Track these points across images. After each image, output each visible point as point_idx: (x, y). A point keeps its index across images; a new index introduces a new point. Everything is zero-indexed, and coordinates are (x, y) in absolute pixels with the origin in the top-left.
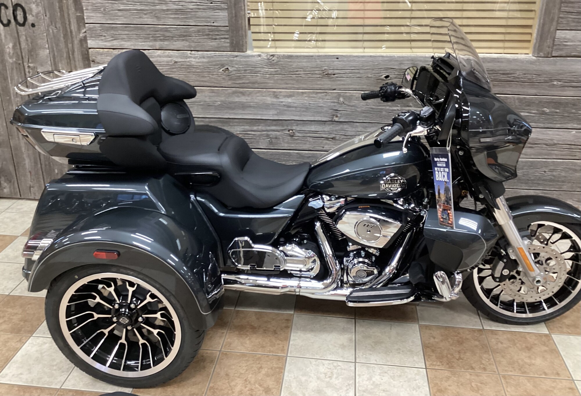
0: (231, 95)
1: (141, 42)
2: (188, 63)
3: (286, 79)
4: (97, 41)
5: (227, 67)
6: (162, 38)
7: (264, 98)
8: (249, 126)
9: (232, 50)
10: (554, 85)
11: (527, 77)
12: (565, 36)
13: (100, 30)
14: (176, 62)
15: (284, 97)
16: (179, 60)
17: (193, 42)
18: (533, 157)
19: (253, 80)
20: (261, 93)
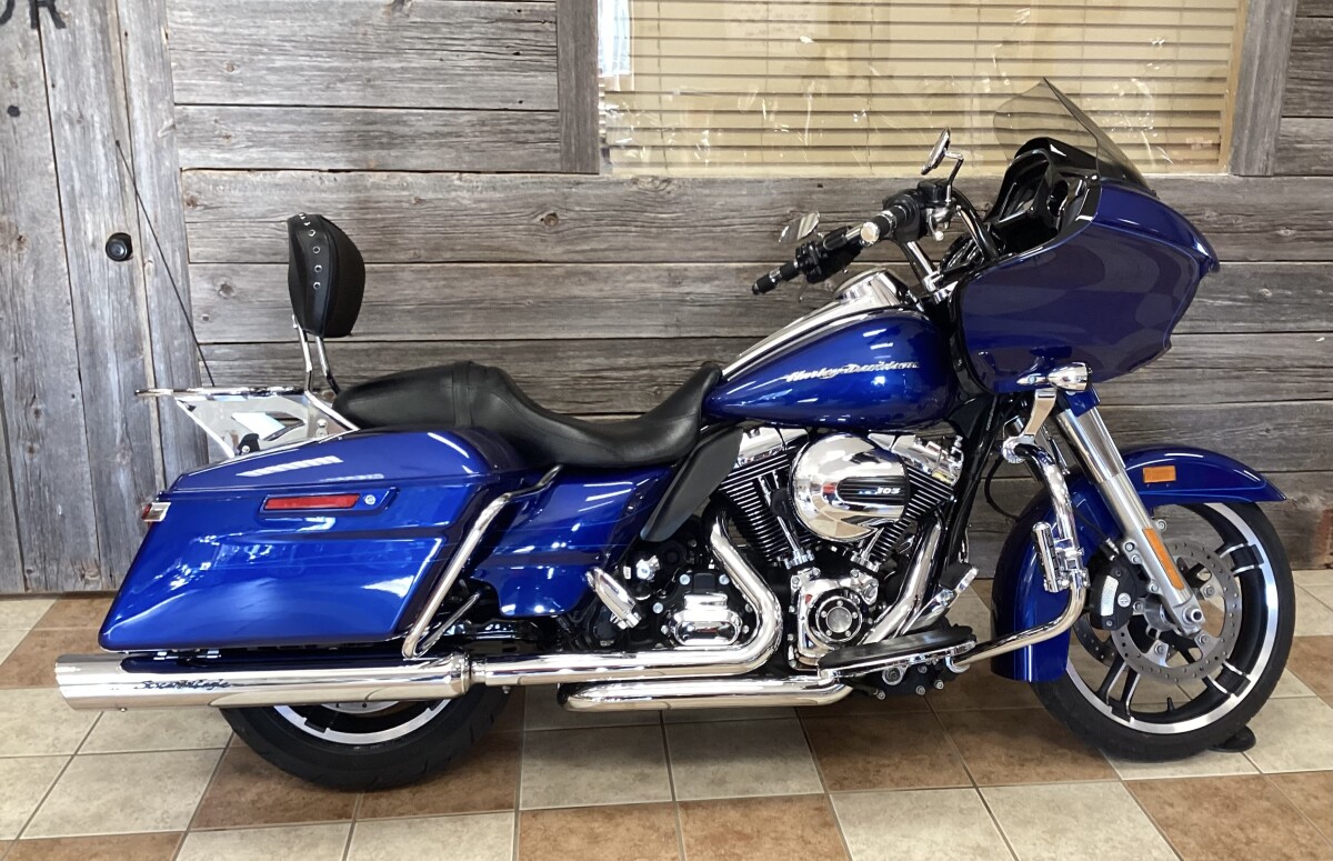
0: (561, 280)
1: (327, 152)
2: (454, 204)
3: (699, 238)
4: (204, 151)
5: (552, 212)
6: (384, 140)
7: (644, 285)
8: (601, 356)
9: (567, 167)
10: (1280, 236)
11: (1225, 219)
12: (1298, 131)
13: (216, 121)
14: (419, 201)
15: (694, 282)
16: (430, 195)
17: (467, 148)
18: (1242, 398)
19: (619, 241)
20: (636, 274)
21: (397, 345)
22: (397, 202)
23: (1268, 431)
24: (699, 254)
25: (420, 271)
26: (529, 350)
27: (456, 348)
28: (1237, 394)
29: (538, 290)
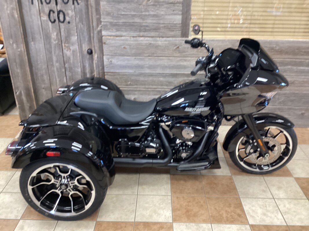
1: (132, 33)
5: (178, 46)
6: (144, 30)
8: (186, 77)
9: (182, 36)
13: (110, 26)
14: (150, 44)
16: (153, 42)
17: (161, 32)
22: (146, 44)
25: (149, 59)
26: (171, 75)
27: (156, 75)
29: (174, 63)
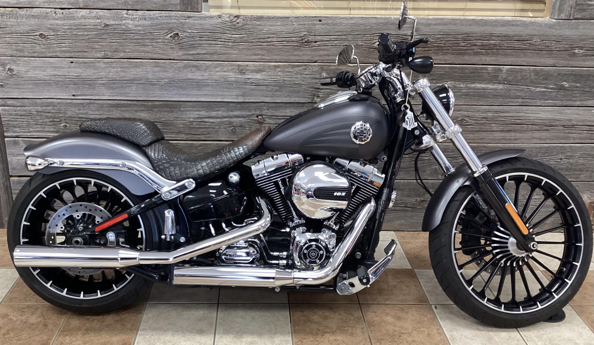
0: (181, 69)
2: (124, 27)
3: (254, 49)
7: (225, 74)
9: (184, 8)
10: (575, 53)
11: (545, 44)
15: (251, 72)
16: (112, 22)
18: (548, 141)
19: (211, 49)
20: (221, 68)
21: (97, 102)
22: (95, 25)
23: (561, 159)
24: (254, 57)
26: (167, 106)
27: (128, 104)
28: (545, 139)
29: (171, 75)
